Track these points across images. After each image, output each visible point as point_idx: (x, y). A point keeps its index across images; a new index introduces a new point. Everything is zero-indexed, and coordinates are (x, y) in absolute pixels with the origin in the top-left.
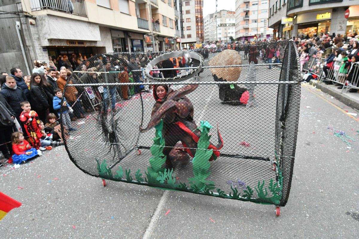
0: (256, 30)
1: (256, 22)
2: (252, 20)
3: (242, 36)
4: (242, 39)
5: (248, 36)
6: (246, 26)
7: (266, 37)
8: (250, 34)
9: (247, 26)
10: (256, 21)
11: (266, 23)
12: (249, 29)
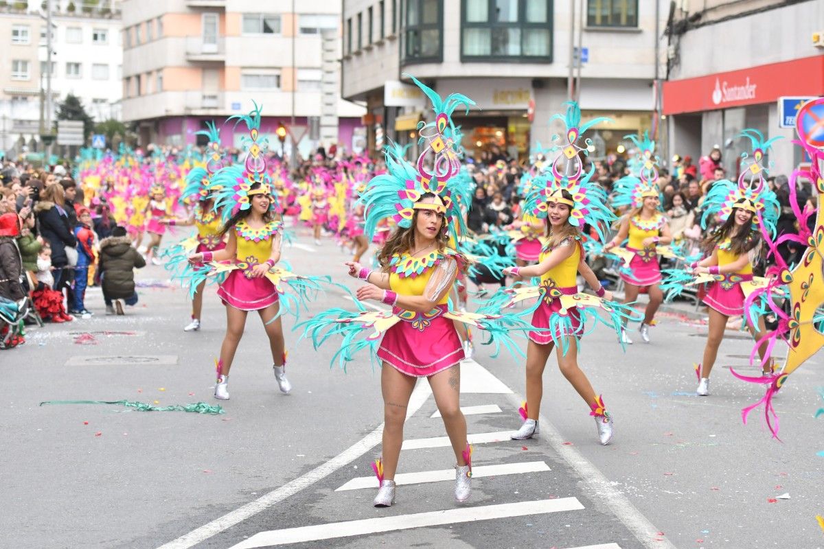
0: (273, 81)
1: (267, 30)
2: (247, 17)
3: (177, 110)
4: (180, 132)
5: (220, 112)
6: (205, 50)
7: (334, 131)
8: (236, 106)
9: (211, 48)
10: (271, 25)
11: (331, 40)
12: (228, 71)
